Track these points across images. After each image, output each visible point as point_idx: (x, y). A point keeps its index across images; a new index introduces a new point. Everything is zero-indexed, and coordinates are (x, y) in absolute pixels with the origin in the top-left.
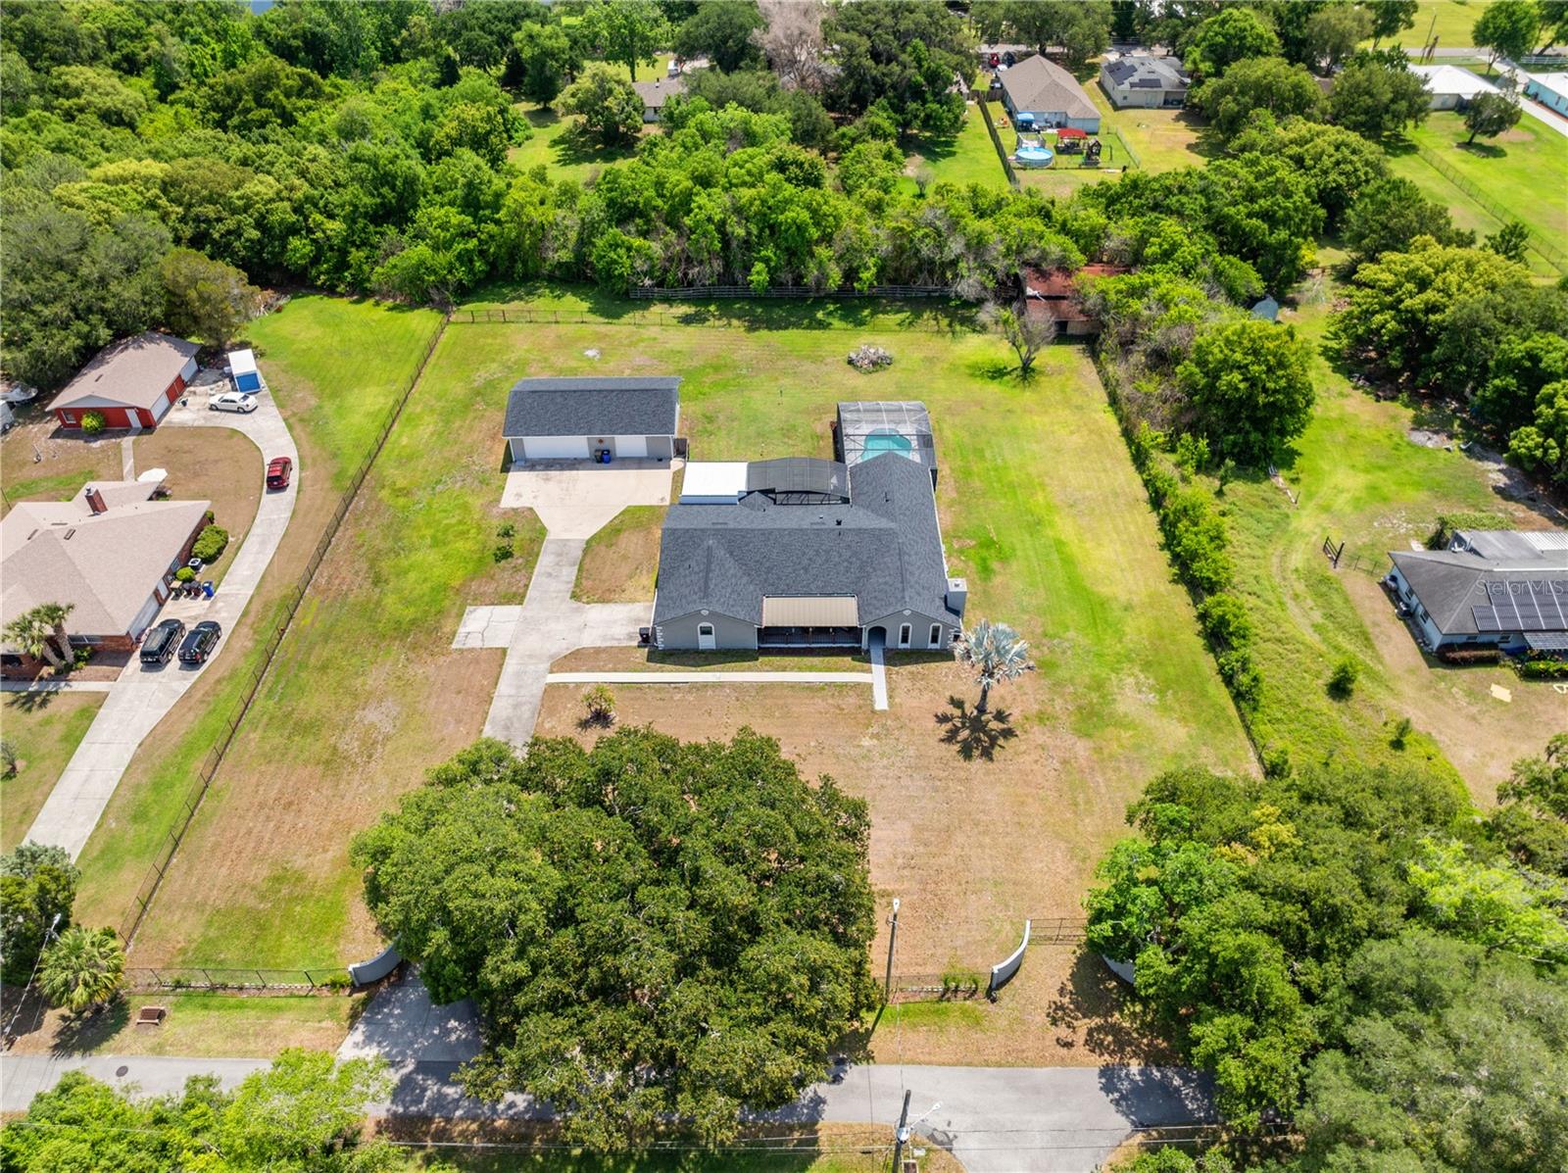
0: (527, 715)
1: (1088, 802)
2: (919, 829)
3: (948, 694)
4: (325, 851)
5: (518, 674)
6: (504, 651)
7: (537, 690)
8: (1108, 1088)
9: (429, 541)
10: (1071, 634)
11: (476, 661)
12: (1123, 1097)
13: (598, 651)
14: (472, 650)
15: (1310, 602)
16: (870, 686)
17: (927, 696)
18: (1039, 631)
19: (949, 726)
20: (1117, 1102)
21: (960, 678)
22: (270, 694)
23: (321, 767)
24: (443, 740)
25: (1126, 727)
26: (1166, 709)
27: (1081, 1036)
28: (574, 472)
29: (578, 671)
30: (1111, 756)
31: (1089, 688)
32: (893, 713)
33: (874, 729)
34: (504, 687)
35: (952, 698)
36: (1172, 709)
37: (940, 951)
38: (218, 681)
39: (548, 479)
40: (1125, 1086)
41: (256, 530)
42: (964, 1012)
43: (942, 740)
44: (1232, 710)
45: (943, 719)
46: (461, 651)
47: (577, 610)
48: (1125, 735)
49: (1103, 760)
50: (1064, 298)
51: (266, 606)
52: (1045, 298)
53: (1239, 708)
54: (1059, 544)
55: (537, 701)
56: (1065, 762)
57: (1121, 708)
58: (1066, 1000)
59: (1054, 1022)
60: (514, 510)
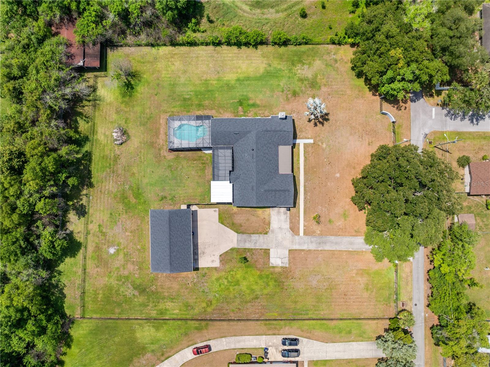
0: (315, 239)
1: (342, 91)
2: (351, 134)
3: (307, 122)
4: (359, 281)
5: (300, 244)
6: (290, 250)
7: (306, 237)
8: (415, 102)
9: (236, 287)
10: (281, 84)
11: (294, 258)
12: (417, 99)
13: (291, 222)
14: (289, 260)
15: (266, 10)
16: (304, 144)
17: (307, 128)
18: (281, 93)
19: (318, 123)
20: (418, 100)
21: (301, 118)
22: (307, 314)
23: (333, 291)
24: (324, 260)
25: (316, 76)
26: (310, 64)
27: (403, 104)
28: (199, 244)
29: (299, 227)
30: (327, 82)
31: (302, 83)
32: (314, 138)
33: (320, 144)
34: (305, 247)
35: (308, 121)
36: (310, 62)
37: (384, 132)
38: (303, 331)
39: (204, 253)
40: (414, 98)
41: (233, 346)
42: (398, 128)
43: (323, 126)
44: (310, 46)
45: (316, 125)
46: (289, 263)
47: (273, 232)
48: (319, 77)
49: (328, 85)
50: (84, 50)
51: (269, 329)
52: (84, 59)
53: (310, 44)
54: (238, 80)
55: (310, 237)
56: (329, 95)
57: (310, 76)
58: (396, 106)
59: (401, 110)
60: (221, 261)
